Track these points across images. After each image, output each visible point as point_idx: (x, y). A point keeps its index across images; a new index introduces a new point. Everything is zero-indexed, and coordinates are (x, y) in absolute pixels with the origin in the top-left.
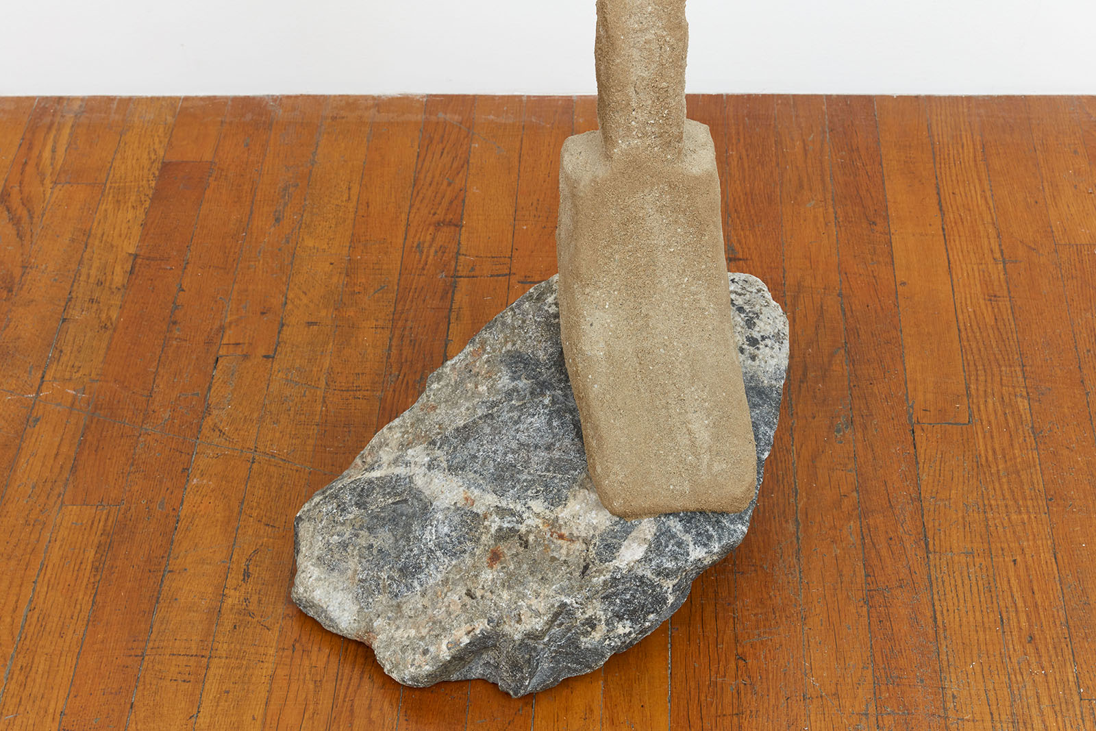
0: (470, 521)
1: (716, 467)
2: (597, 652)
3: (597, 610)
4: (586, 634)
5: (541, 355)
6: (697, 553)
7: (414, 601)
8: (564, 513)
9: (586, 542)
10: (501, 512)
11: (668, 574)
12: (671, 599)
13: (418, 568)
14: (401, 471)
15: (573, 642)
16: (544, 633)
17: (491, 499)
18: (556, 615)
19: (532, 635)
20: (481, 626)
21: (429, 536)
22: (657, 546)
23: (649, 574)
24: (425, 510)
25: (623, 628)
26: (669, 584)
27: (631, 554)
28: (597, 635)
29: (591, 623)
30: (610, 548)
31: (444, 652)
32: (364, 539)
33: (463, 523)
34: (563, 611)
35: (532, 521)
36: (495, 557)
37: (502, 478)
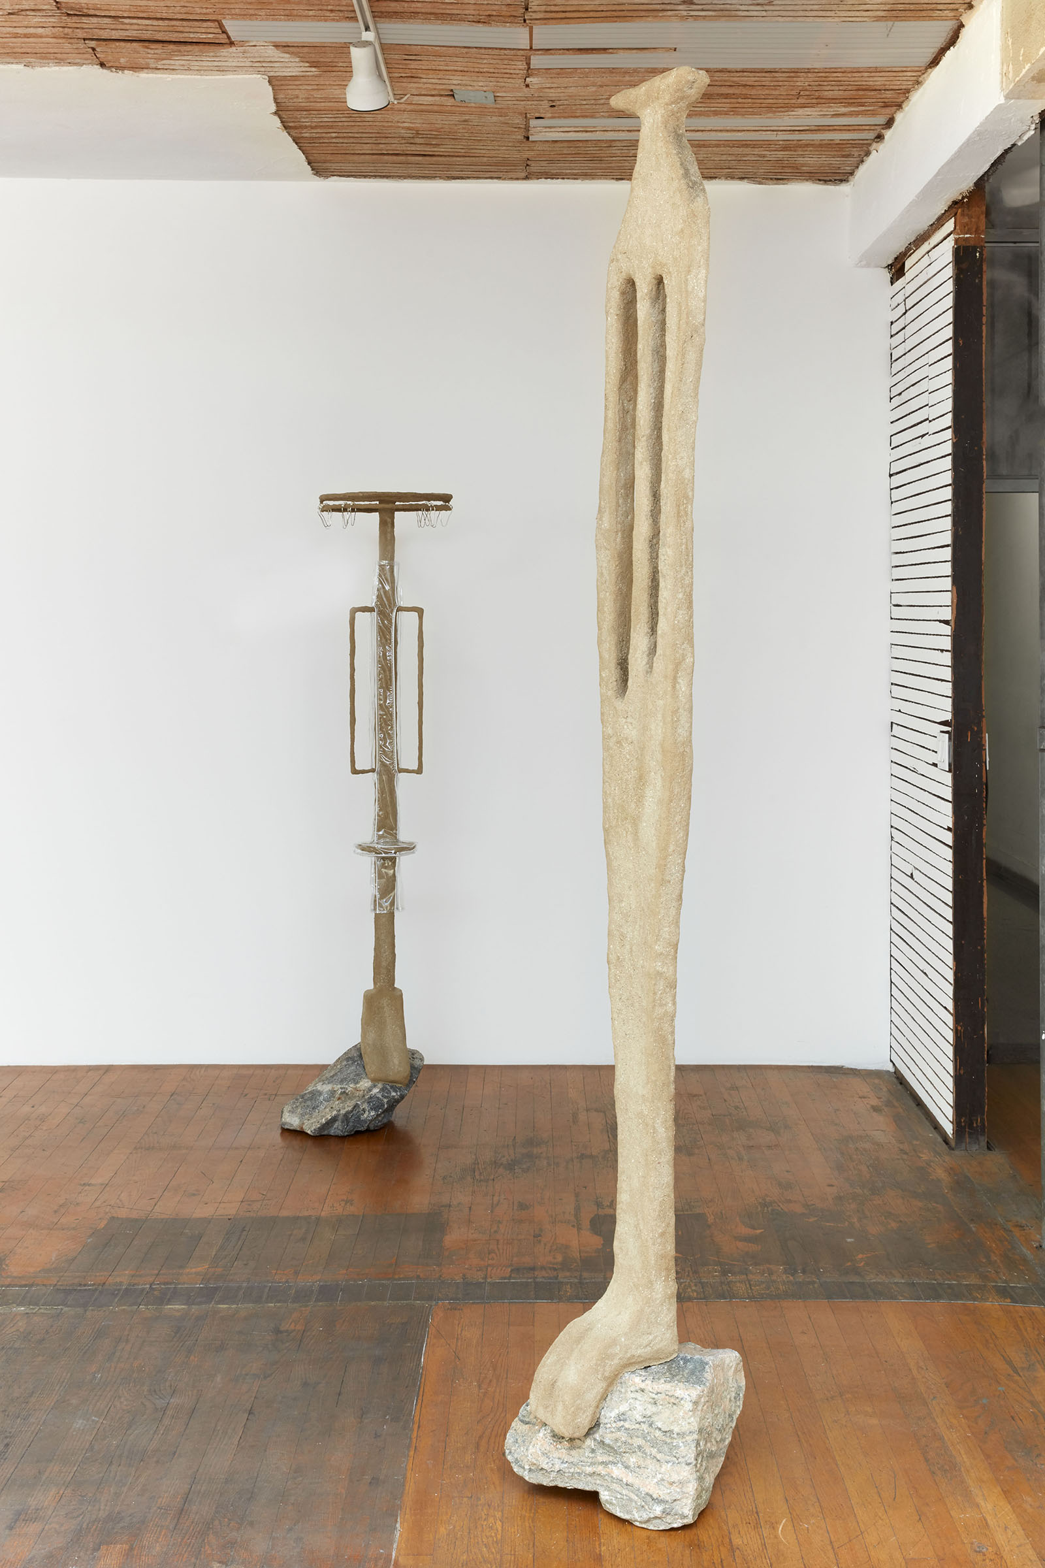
0: (332, 1093)
1: (399, 1069)
2: (365, 1121)
3: (365, 1106)
4: (363, 1114)
5: (355, 1055)
6: (394, 1094)
7: (315, 1114)
8: (358, 1086)
9: (364, 1091)
10: (341, 1088)
11: (385, 1097)
12: (386, 1106)
13: (318, 1106)
14: (314, 1088)
15: (359, 1117)
16: (352, 1111)
17: (339, 1086)
18: (355, 1107)
19: (348, 1112)
20: (335, 1113)
21: (322, 1098)
22: (382, 1090)
23: (380, 1096)
24: (320, 1093)
25: (373, 1113)
26: (386, 1100)
27: (375, 1091)
28: (365, 1116)
29: (364, 1110)
30: (370, 1090)
31: (324, 1121)
32: (303, 1104)
33: (331, 1093)
34: (356, 1106)
35: (349, 1089)
36: (339, 1099)
37: (342, 1082)
